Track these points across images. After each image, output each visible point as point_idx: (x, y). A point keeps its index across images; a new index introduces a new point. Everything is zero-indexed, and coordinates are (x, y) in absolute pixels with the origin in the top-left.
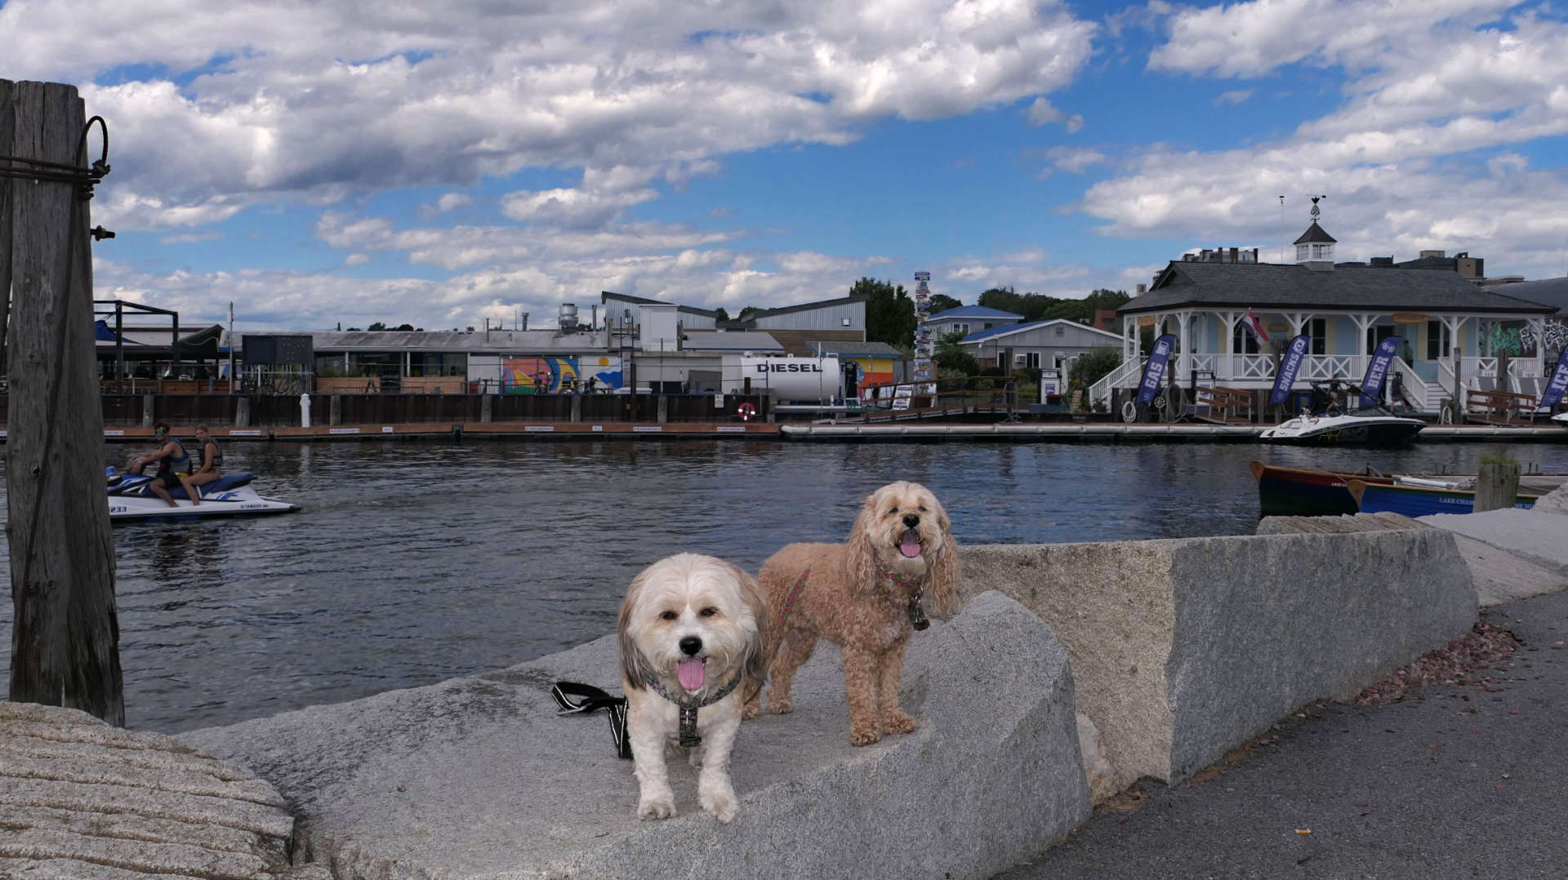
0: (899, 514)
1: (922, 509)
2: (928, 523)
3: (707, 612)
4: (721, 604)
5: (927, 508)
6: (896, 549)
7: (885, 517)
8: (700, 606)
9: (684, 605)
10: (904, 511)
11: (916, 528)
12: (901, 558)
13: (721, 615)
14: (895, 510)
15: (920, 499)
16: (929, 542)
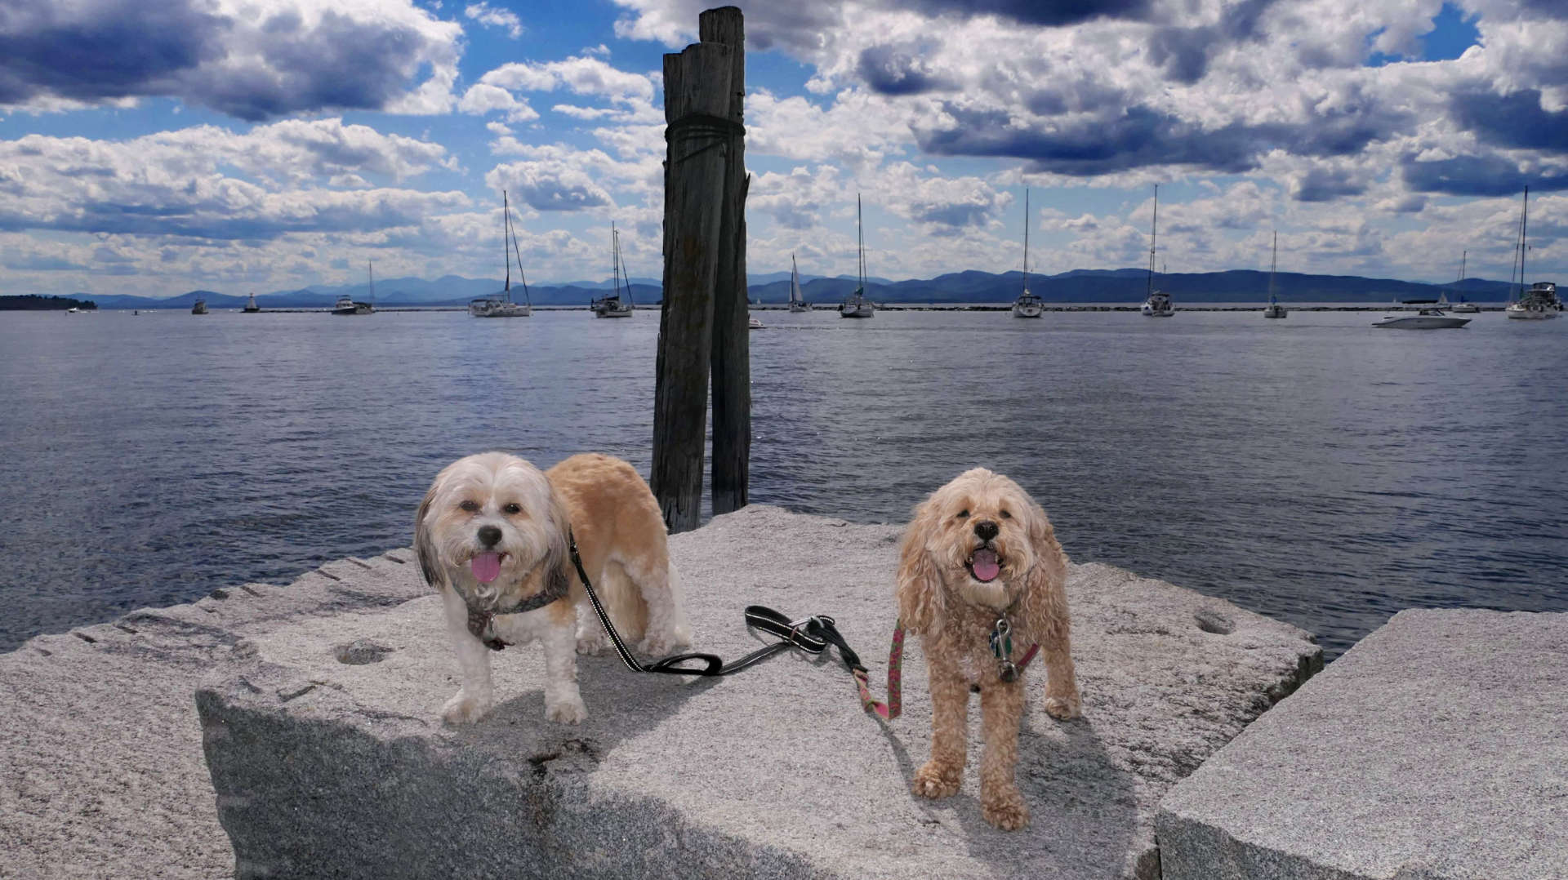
0: (969, 521)
1: (1006, 514)
2: (1010, 536)
3: (512, 509)
4: (528, 504)
5: (1013, 514)
6: (965, 570)
7: (950, 523)
8: (505, 500)
9: (488, 495)
10: (977, 517)
11: (994, 541)
12: (972, 582)
13: (526, 516)
14: (964, 514)
15: (1002, 501)
16: (1017, 562)
